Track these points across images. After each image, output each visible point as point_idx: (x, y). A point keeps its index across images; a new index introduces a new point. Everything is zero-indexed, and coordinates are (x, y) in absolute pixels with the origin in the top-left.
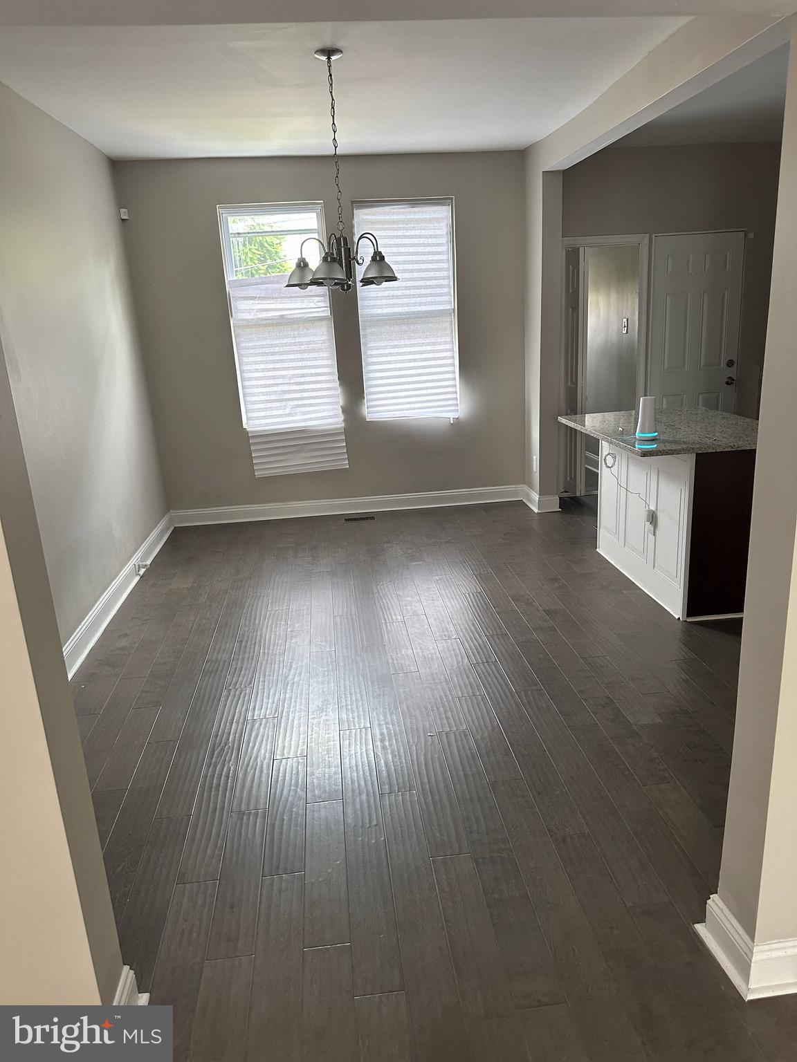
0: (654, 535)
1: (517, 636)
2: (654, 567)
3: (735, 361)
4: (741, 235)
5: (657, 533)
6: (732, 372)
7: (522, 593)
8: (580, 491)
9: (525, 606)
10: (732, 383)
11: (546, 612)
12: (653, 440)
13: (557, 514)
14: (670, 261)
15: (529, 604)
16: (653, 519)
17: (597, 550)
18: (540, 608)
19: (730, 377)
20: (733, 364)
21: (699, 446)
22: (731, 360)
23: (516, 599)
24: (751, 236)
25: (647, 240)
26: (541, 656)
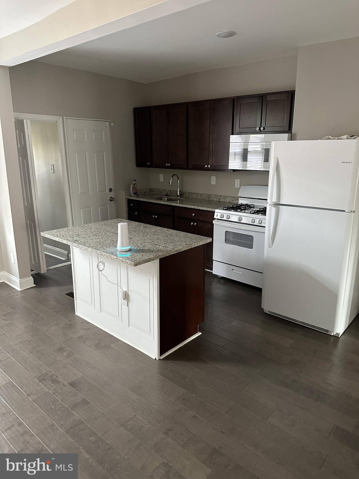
0: (128, 305)
1: (62, 423)
2: (129, 325)
3: (113, 189)
4: (108, 123)
5: (130, 304)
6: (112, 194)
7: (44, 372)
8: (44, 270)
9: (53, 385)
10: (113, 200)
11: (72, 384)
12: (130, 250)
13: (33, 290)
14: (75, 134)
15: (55, 381)
16: (126, 296)
17: (76, 314)
18: (66, 383)
19: (111, 197)
20: (112, 191)
21: (162, 253)
22: (110, 188)
23: (42, 379)
24: (112, 124)
25: (61, 119)
26: (93, 439)
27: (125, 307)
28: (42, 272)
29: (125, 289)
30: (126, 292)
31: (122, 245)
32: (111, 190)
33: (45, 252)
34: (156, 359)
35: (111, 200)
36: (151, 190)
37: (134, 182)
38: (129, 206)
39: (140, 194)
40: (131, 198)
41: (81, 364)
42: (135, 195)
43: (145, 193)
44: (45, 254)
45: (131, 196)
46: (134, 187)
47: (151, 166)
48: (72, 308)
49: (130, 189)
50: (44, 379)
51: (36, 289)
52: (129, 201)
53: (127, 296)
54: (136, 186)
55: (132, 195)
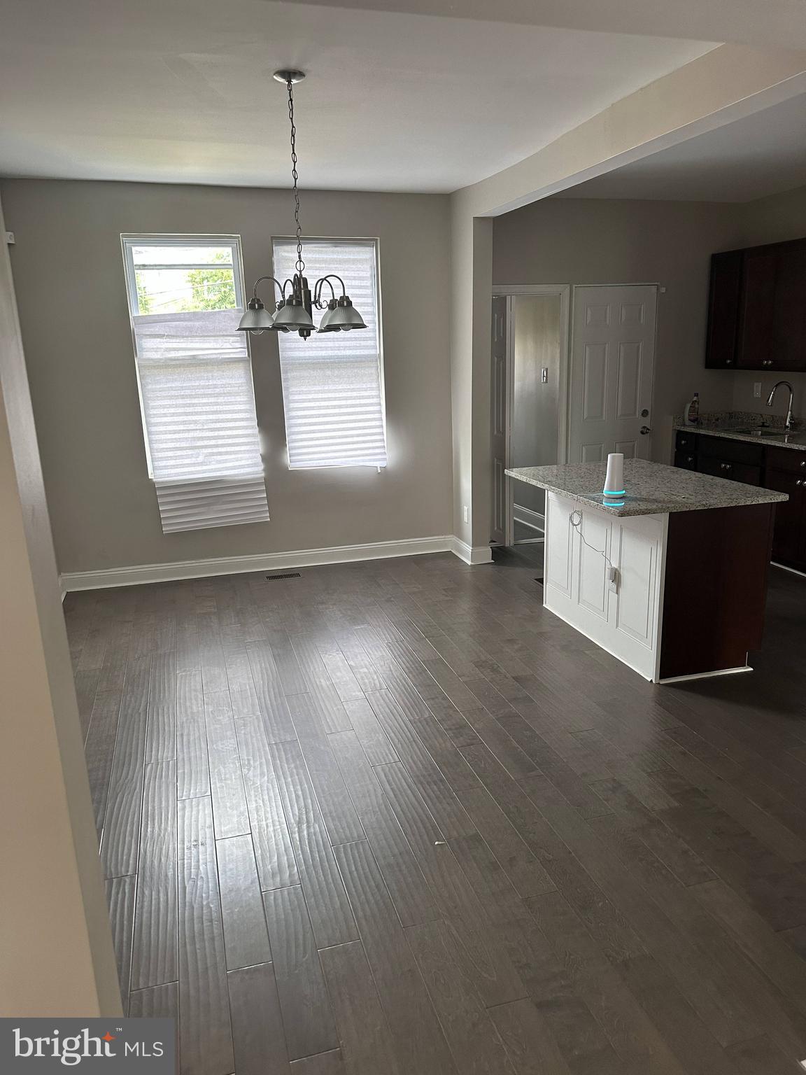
0: (617, 593)
1: (494, 710)
2: (617, 626)
3: (649, 410)
4: (654, 289)
5: (621, 590)
6: (647, 422)
7: (483, 658)
8: (509, 541)
9: (491, 673)
10: (647, 433)
11: (516, 679)
12: (622, 498)
13: (490, 566)
14: (589, 312)
15: (494, 670)
16: (616, 577)
17: (544, 605)
18: (508, 675)
19: (644, 427)
20: (647, 414)
21: (673, 505)
22: (647, 411)
23: (480, 665)
24: (663, 290)
25: (568, 290)
26: (528, 733)
27: (613, 595)
28: (507, 545)
29: (615, 565)
30: (616, 569)
31: (611, 489)
32: (645, 413)
33: (515, 518)
34: (651, 681)
35: (642, 433)
36: (731, 415)
37: (695, 398)
38: (678, 445)
39: (706, 421)
40: (683, 429)
41: (534, 662)
42: (692, 423)
43: (717, 420)
44: (515, 520)
45: (684, 425)
46: (692, 409)
47: (735, 366)
48: (539, 596)
49: (684, 412)
50: (481, 666)
51: (492, 566)
52: (680, 435)
53: (617, 575)
54: (697, 406)
55: (687, 422)
